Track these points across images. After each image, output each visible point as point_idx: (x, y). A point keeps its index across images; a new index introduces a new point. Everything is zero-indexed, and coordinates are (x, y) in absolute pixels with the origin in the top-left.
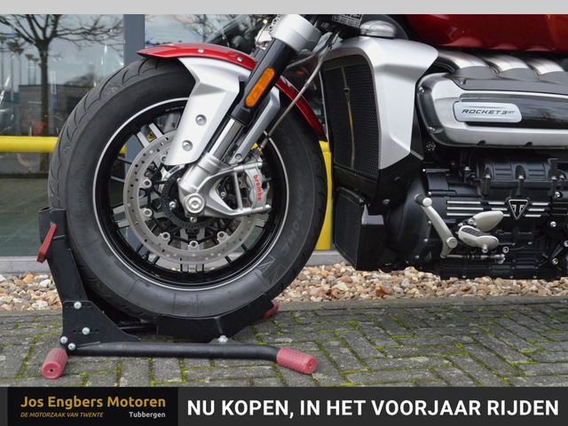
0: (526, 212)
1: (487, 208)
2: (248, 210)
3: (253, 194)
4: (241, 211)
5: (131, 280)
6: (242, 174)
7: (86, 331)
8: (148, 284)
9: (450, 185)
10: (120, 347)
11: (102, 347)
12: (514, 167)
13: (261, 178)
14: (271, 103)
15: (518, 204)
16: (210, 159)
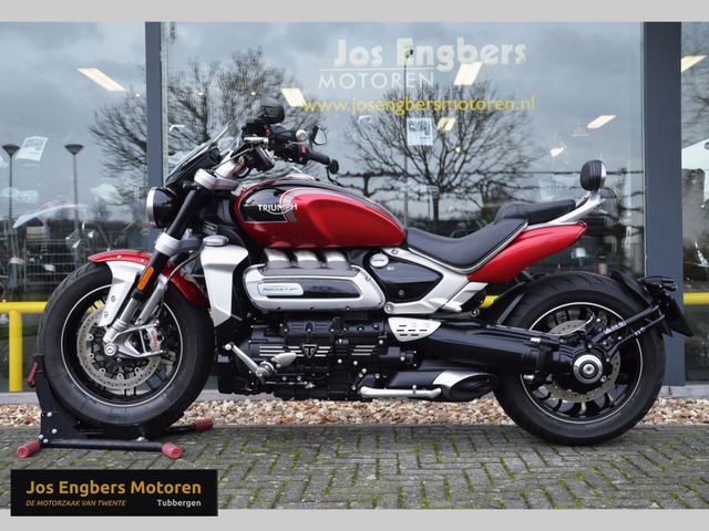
0: (316, 353)
1: (288, 350)
2: (149, 354)
3: (152, 345)
4: (146, 354)
5: (84, 399)
6: (145, 332)
7: (54, 431)
8: (95, 402)
9: (265, 335)
10: (74, 442)
11: (64, 442)
12: (305, 324)
13: (156, 333)
14: (159, 287)
15: (310, 348)
16: (120, 322)
